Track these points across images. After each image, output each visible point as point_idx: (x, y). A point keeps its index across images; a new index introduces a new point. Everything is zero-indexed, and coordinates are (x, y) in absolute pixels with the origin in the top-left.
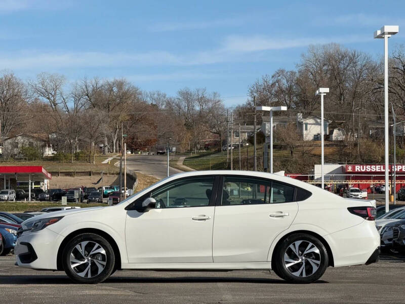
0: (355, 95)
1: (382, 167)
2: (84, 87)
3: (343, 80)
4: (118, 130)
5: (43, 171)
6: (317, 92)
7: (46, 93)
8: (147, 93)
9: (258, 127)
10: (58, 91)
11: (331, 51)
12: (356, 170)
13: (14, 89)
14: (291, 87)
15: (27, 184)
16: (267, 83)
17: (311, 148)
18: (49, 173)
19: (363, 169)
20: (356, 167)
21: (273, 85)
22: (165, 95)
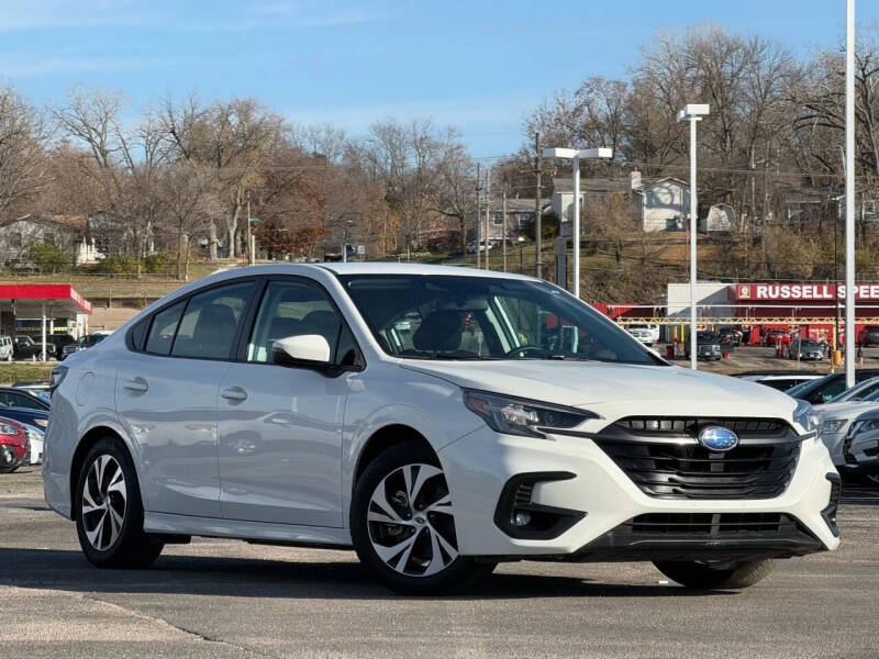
0: (756, 133)
1: (815, 288)
2: (166, 115)
3: (729, 100)
4: (239, 208)
5: (74, 295)
6: (682, 114)
7: (85, 130)
8: (303, 129)
9: (543, 202)
10: (109, 124)
11: (705, 38)
12: (759, 296)
13: (14, 120)
14: (616, 115)
15: (39, 323)
16: (563, 106)
17: (659, 247)
18: (88, 300)
19: (774, 293)
20: (759, 288)
21: (578, 110)
22: (343, 134)
